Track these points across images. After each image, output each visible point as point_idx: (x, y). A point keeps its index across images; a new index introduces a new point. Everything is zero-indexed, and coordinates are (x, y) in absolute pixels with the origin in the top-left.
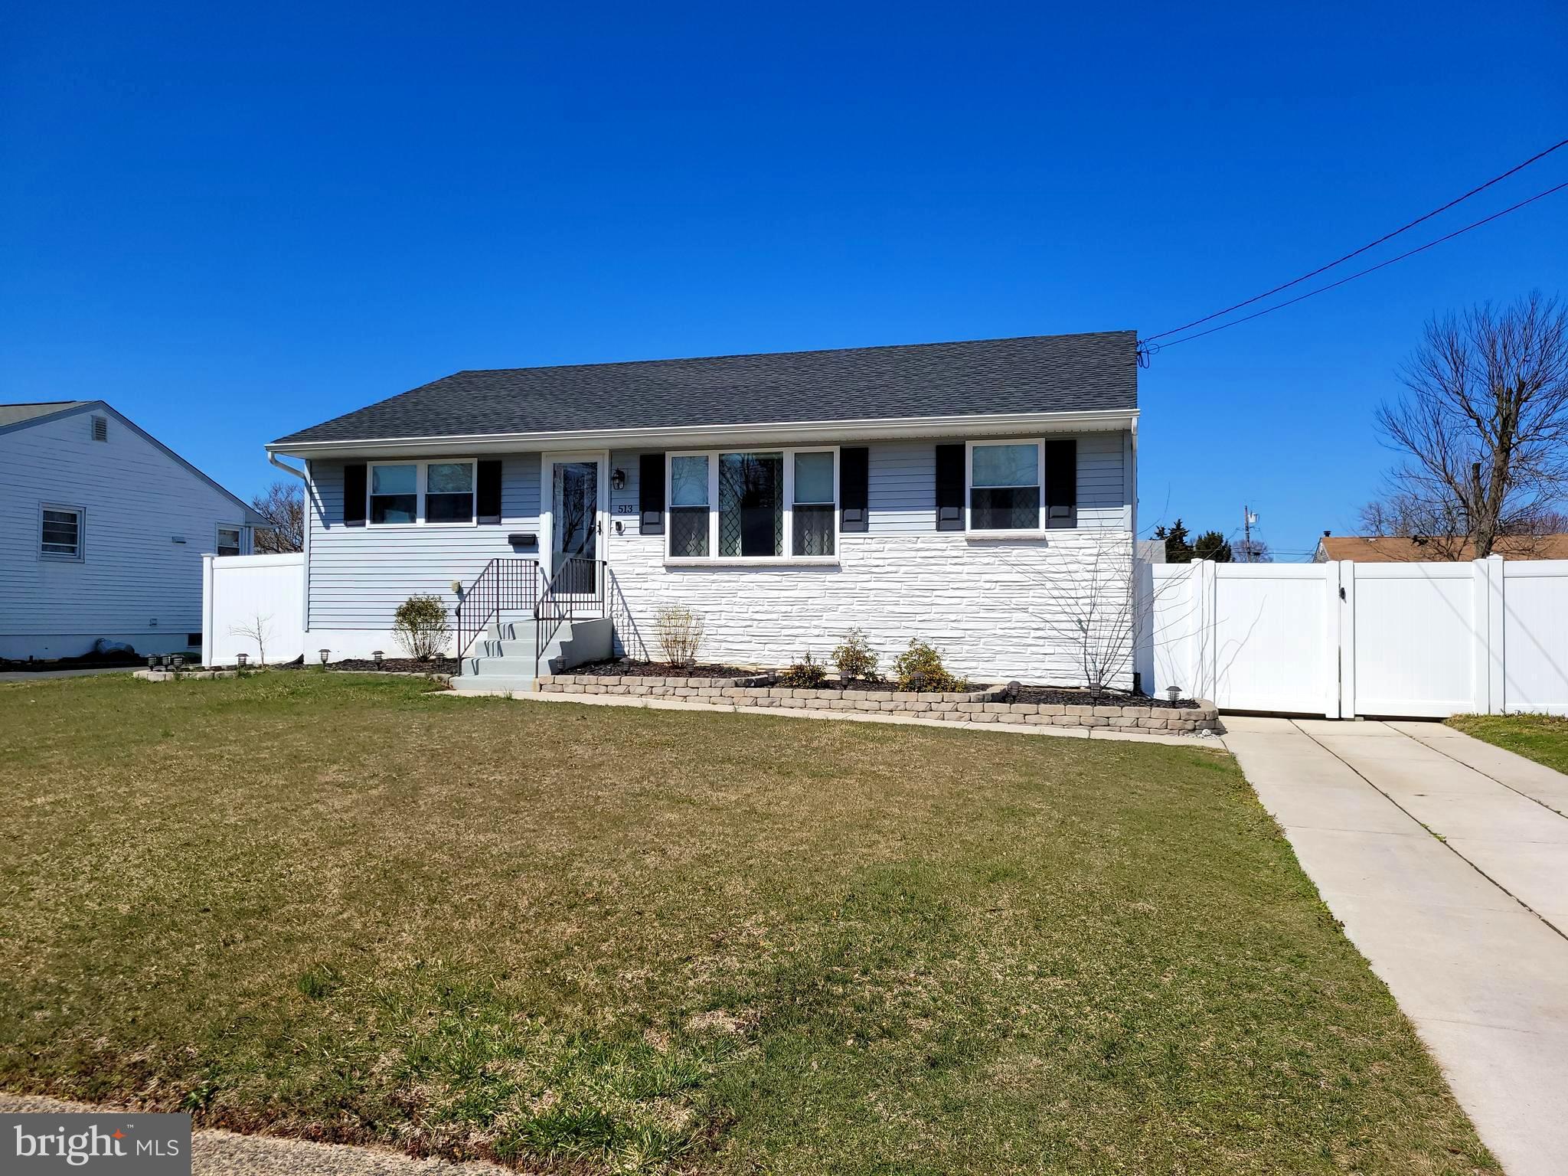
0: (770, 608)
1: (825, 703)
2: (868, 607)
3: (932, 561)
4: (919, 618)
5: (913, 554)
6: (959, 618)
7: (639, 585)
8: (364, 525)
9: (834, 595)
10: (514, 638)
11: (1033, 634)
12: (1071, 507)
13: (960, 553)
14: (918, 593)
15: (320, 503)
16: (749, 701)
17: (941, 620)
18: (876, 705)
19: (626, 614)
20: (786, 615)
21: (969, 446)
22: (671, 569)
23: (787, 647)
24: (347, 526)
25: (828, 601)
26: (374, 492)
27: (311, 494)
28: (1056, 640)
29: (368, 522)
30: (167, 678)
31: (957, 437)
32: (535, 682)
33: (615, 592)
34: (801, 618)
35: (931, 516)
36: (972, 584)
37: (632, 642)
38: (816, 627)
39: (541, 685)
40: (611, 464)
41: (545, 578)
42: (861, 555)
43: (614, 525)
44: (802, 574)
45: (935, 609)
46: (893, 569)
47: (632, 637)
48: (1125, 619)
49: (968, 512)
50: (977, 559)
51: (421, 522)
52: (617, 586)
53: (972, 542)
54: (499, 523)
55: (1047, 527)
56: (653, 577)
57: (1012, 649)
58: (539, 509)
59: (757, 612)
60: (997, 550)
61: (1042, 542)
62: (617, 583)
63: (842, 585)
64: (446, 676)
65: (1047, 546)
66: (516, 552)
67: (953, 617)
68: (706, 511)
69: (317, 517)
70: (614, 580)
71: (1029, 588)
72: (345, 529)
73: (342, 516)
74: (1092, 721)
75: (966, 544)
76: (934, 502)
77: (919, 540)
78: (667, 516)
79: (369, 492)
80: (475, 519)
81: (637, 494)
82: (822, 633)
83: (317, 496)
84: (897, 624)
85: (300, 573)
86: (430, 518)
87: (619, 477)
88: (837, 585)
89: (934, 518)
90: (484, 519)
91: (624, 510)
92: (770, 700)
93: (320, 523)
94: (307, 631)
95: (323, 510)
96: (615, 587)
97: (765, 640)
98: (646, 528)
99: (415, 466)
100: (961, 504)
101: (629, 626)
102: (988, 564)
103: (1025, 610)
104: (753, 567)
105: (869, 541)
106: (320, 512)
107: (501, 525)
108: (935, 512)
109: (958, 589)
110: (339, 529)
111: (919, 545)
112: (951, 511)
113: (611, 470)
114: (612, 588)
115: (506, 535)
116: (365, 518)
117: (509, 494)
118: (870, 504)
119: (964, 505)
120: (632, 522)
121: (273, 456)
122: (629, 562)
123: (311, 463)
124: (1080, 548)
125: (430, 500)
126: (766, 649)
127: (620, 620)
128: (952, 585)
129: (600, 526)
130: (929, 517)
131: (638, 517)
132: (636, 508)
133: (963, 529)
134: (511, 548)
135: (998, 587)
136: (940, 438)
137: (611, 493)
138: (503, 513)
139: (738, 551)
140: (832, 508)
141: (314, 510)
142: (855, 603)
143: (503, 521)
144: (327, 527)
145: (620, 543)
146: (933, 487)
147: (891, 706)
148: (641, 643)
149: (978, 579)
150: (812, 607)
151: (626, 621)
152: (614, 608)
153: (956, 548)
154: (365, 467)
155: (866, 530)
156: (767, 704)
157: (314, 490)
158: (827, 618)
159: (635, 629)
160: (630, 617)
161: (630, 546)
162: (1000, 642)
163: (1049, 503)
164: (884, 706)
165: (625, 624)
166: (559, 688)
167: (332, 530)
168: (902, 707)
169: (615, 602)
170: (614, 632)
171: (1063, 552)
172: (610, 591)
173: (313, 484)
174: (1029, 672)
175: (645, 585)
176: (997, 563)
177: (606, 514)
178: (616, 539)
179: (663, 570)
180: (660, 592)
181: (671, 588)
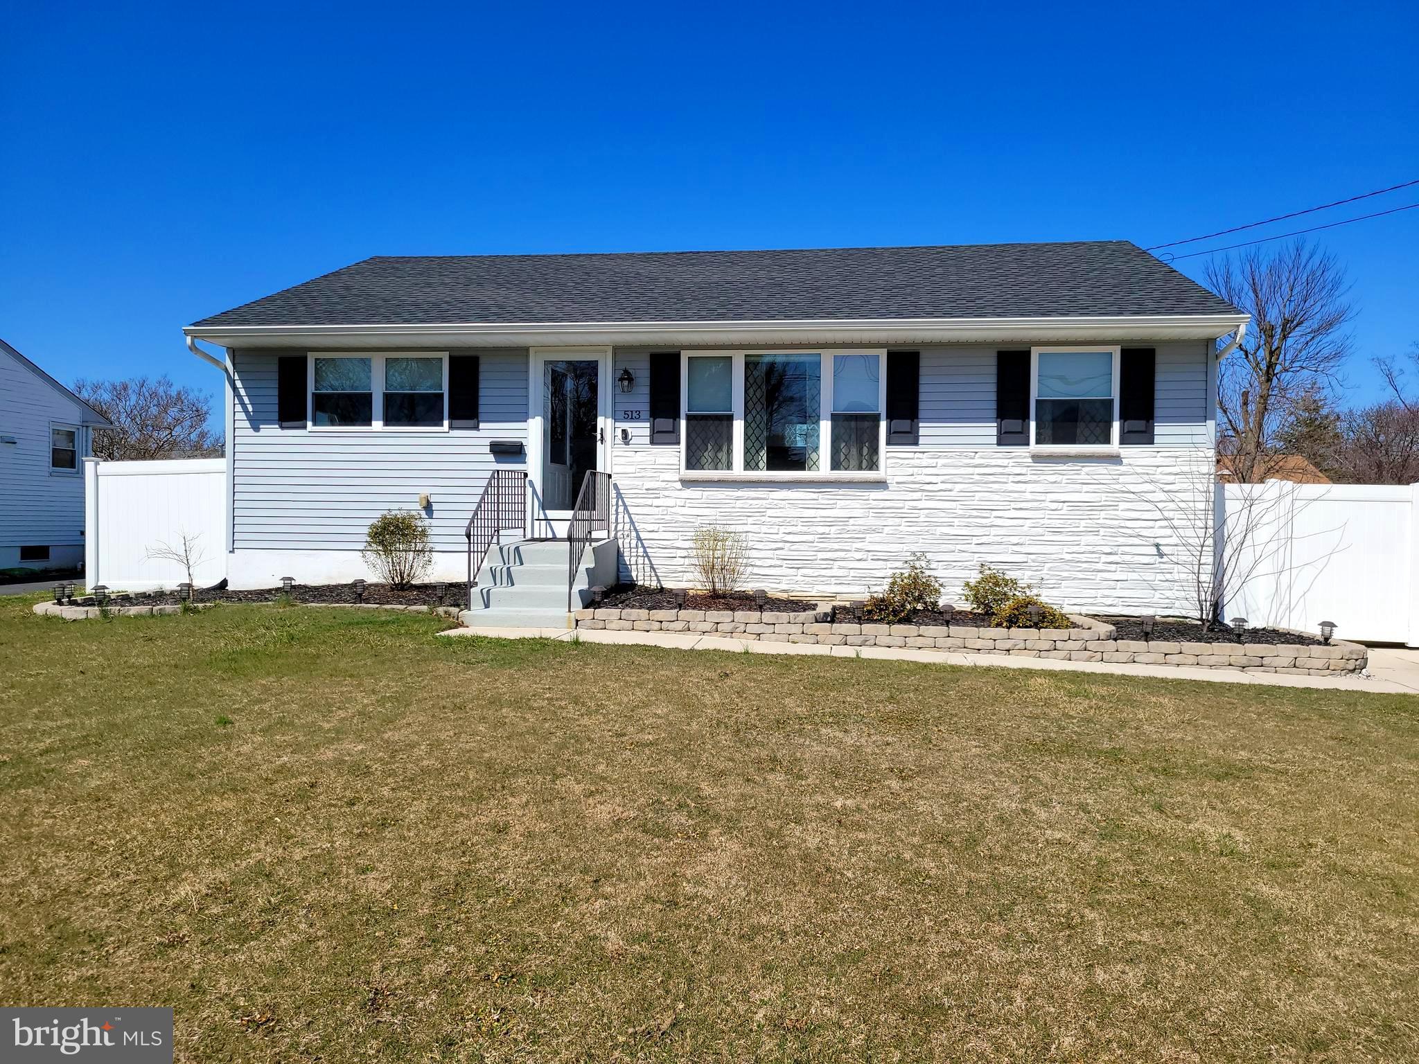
0: (805, 529)
1: (930, 642)
2: (919, 529)
3: (992, 478)
4: (975, 540)
5: (970, 470)
6: (1021, 541)
7: (649, 502)
8: (305, 427)
9: (879, 515)
10: (522, 564)
11: (1105, 558)
12: (1148, 421)
13: (1024, 471)
14: (975, 513)
15: (246, 400)
16: (838, 639)
17: (1001, 543)
18: (990, 644)
19: (634, 534)
20: (824, 537)
21: (1035, 353)
22: (687, 483)
23: (823, 572)
24: (282, 428)
25: (872, 521)
26: (316, 389)
27: (235, 388)
28: (1132, 566)
29: (309, 424)
30: (90, 616)
31: (1021, 342)
32: (569, 617)
33: (621, 509)
34: (839, 540)
35: (991, 429)
36: (1036, 504)
37: (640, 566)
38: (858, 550)
39: (577, 621)
40: (615, 362)
41: (534, 491)
42: (910, 471)
43: (619, 432)
44: (842, 491)
45: (994, 531)
46: (949, 486)
47: (640, 560)
48: (1206, 543)
49: (1033, 425)
50: (1043, 477)
51: (377, 425)
52: (623, 502)
53: (1037, 458)
54: (476, 428)
55: (1122, 442)
56: (666, 493)
57: (1080, 575)
58: (527, 413)
59: (789, 533)
60: (1065, 467)
61: (1115, 459)
62: (622, 499)
63: (888, 504)
64: (454, 610)
65: (1121, 463)
66: (497, 462)
67: (1015, 540)
68: (730, 418)
69: (243, 416)
70: (619, 495)
71: (1103, 508)
72: (279, 432)
73: (276, 416)
74: (1244, 661)
75: (1030, 460)
76: (994, 414)
77: (977, 455)
78: (683, 423)
79: (311, 388)
80: (446, 423)
81: (647, 399)
82: (865, 557)
83: (242, 392)
84: (952, 547)
85: (221, 484)
86: (388, 421)
87: (626, 378)
88: (882, 504)
89: (994, 431)
90: (457, 423)
91: (630, 416)
92: (862, 638)
93: (247, 424)
94: (232, 552)
95: (250, 408)
96: (620, 503)
97: (798, 564)
98: (658, 437)
99: (370, 360)
100: (1026, 417)
101: (637, 547)
102: (1055, 482)
103: (1096, 533)
104: (786, 482)
105: (920, 455)
106: (246, 411)
107: (479, 430)
108: (996, 424)
109: (1021, 509)
110: (272, 432)
111: (977, 461)
112: (1014, 424)
113: (614, 370)
114: (617, 504)
115: (488, 442)
116: (306, 419)
117: (488, 392)
118: (921, 414)
119: (1029, 418)
120: (641, 430)
121: (193, 342)
122: (635, 475)
123: (234, 352)
124: (1158, 467)
125: (388, 399)
126: (800, 574)
127: (627, 541)
128: (1013, 505)
129: (602, 435)
130: (990, 430)
131: (648, 425)
132: (646, 414)
133: (1028, 444)
134: (491, 457)
135: (1065, 508)
136: (1004, 342)
137: (614, 396)
138: (481, 417)
139: (761, 464)
140: (876, 419)
141: (238, 408)
142: (904, 524)
143: (482, 425)
144: (257, 429)
145: (626, 454)
146: (994, 397)
147: (1008, 644)
148: (652, 567)
149: (1043, 498)
150: (853, 528)
151: (634, 543)
152: (620, 527)
153: (1019, 464)
154: (306, 358)
155: (916, 443)
156: (859, 643)
157: (239, 384)
158: (871, 540)
159: (645, 552)
160: (639, 538)
161: (639, 457)
162: (1068, 568)
163: (1123, 417)
164: (999, 644)
165: (633, 545)
166: (601, 625)
167: (262, 432)
168: (1022, 645)
169: (620, 520)
170: (619, 555)
171: (1139, 470)
172: (615, 508)
173: (237, 377)
174: (1099, 600)
175: (656, 502)
176: (1064, 481)
177: (610, 421)
178: (621, 449)
179: (679, 485)
180: (673, 510)
181: (688, 505)
